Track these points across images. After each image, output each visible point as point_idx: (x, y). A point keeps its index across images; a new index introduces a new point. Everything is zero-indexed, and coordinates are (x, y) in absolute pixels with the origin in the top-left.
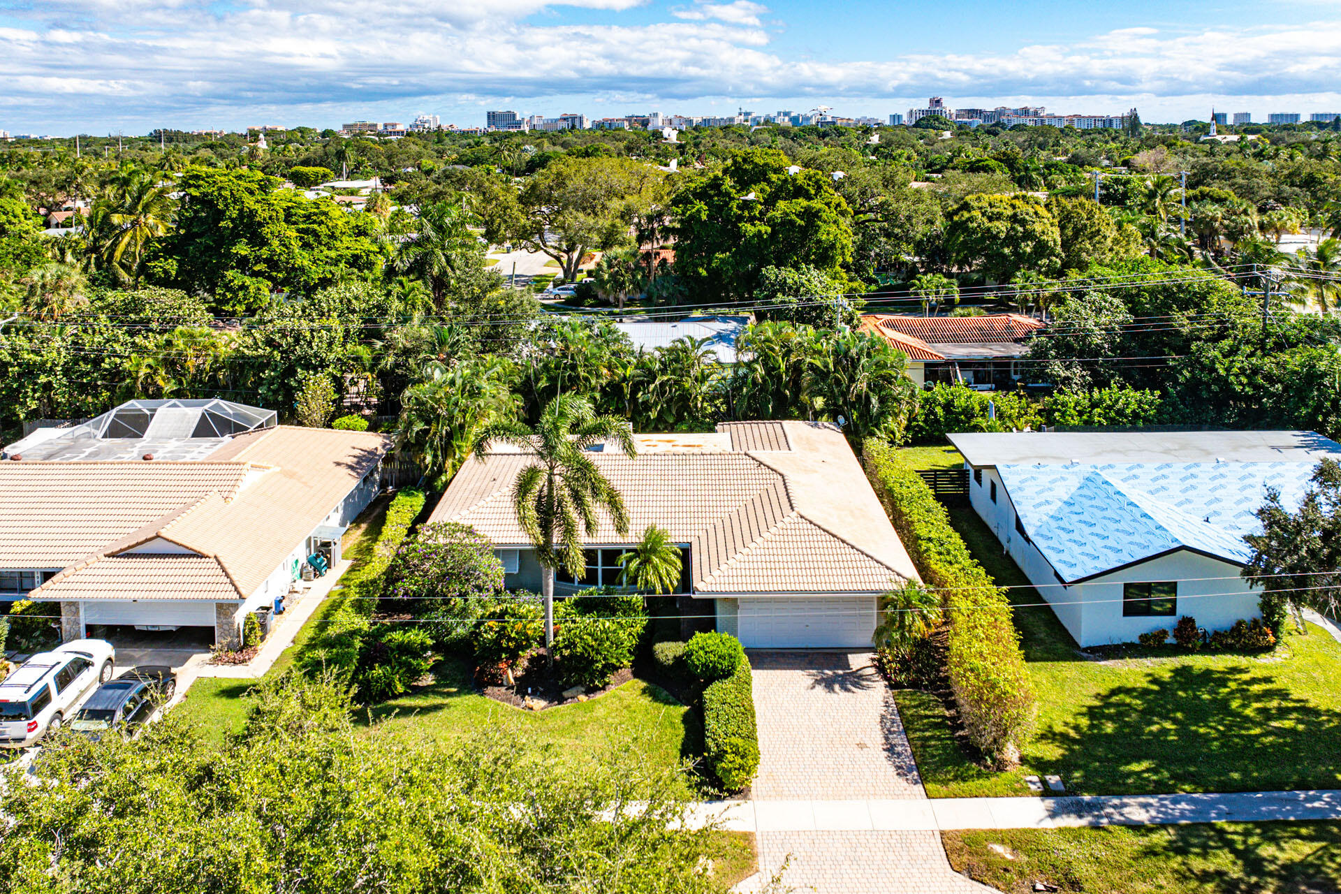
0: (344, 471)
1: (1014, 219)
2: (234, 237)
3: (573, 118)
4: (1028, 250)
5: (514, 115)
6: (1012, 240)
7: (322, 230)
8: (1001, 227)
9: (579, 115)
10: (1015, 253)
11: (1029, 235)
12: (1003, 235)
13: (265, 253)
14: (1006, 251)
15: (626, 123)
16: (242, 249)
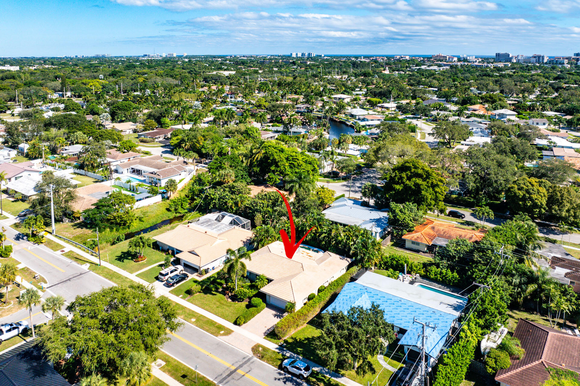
0: (242, 242)
1: (527, 191)
2: (271, 165)
3: (539, 57)
4: (529, 204)
5: (509, 55)
6: (524, 199)
7: (296, 164)
8: (521, 193)
9: (542, 55)
10: (524, 205)
11: (531, 199)
12: (521, 197)
13: (279, 169)
14: (521, 203)
15: (566, 61)
16: (273, 168)
